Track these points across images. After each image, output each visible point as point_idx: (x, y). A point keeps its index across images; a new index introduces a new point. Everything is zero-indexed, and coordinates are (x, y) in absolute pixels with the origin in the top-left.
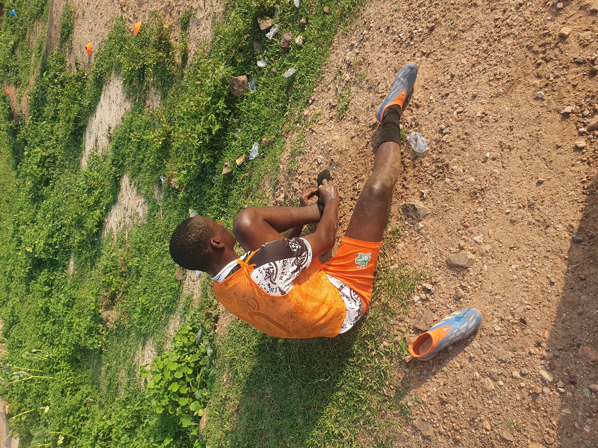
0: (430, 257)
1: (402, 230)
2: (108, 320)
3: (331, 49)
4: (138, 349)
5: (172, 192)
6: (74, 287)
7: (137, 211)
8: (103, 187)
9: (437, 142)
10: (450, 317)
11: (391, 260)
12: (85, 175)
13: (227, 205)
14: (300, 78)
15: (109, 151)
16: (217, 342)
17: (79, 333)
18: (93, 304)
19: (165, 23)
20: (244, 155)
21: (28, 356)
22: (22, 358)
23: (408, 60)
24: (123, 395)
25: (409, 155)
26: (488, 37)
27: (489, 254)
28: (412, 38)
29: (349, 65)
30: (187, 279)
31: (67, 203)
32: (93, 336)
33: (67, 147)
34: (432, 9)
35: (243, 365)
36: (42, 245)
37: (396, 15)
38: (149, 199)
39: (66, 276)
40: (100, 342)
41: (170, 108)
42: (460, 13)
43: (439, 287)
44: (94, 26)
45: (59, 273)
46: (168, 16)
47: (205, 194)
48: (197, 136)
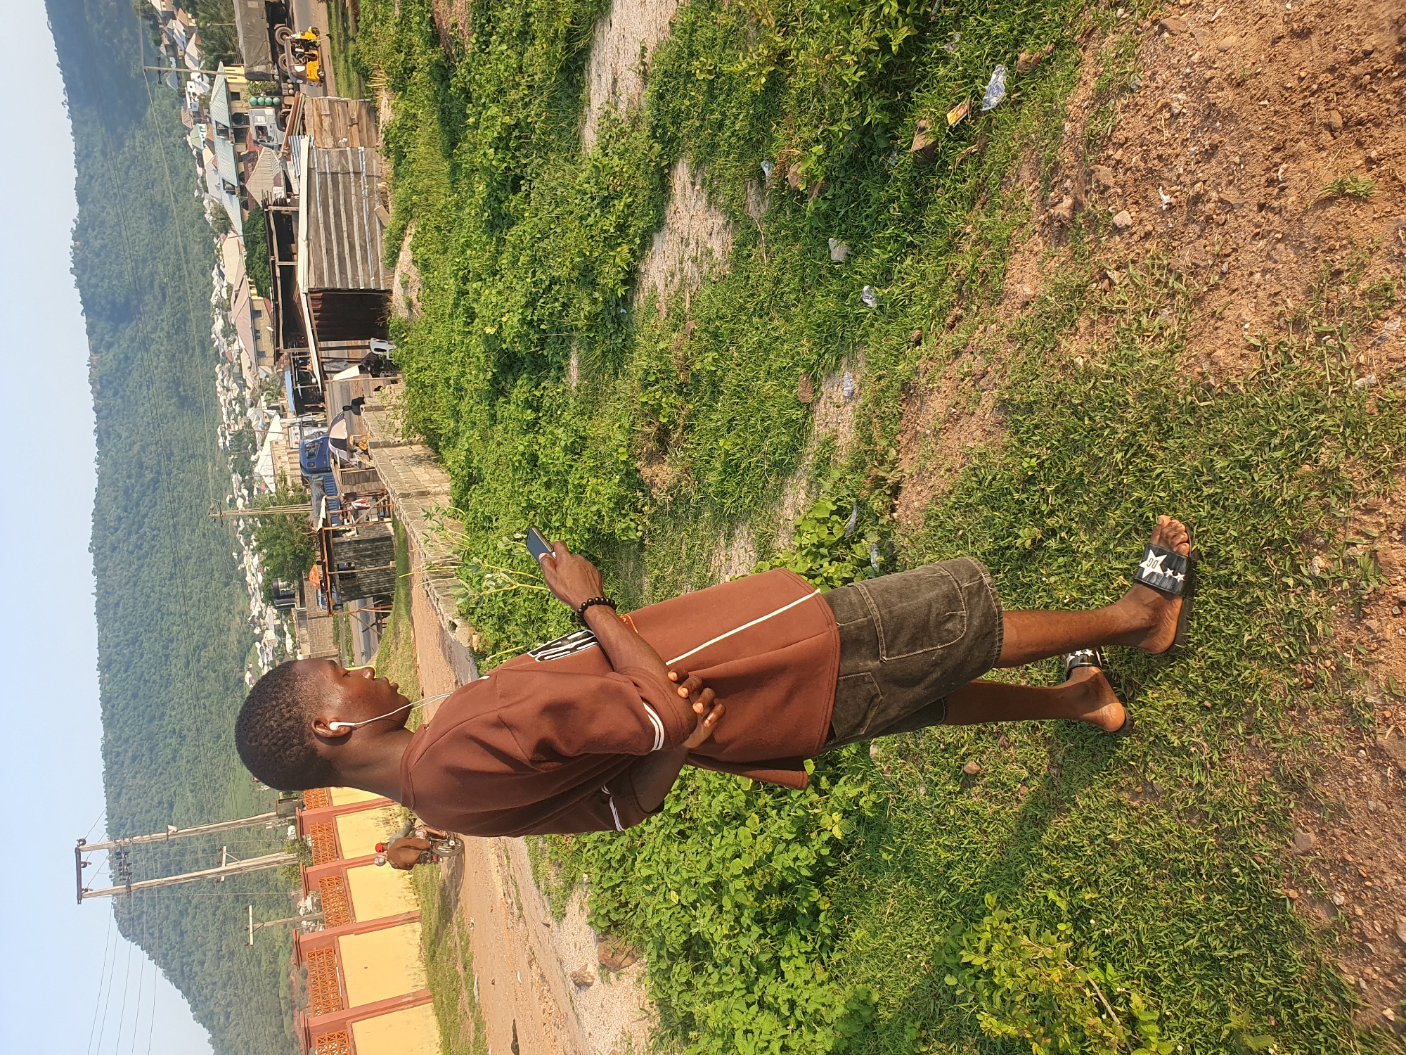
2: (653, 484)
4: (717, 545)
5: (789, 198)
7: (709, 246)
8: (633, 191)
11: (1359, 365)
12: (595, 166)
13: (920, 227)
15: (644, 104)
16: (898, 539)
17: (597, 506)
18: (624, 450)
20: (968, 100)
21: (507, 545)
30: (822, 402)
31: (559, 230)
32: (625, 516)
33: (553, 103)
36: (516, 324)
38: (735, 218)
39: (564, 391)
40: (640, 528)
45: (551, 384)
47: (867, 201)
48: (853, 60)
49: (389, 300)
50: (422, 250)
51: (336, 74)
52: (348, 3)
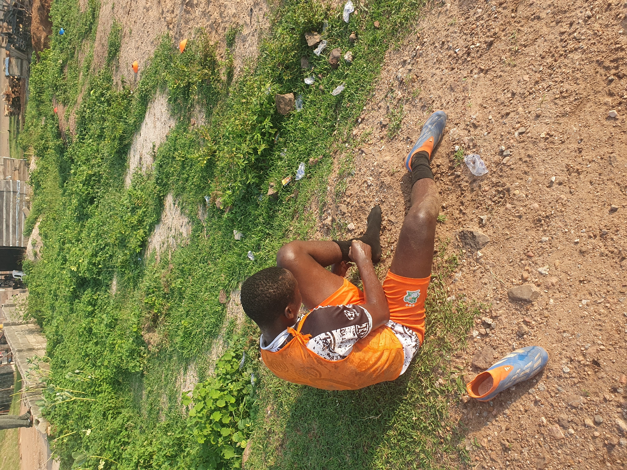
0: (490, 288)
1: (459, 259)
2: (149, 343)
3: (382, 65)
4: (179, 373)
5: (217, 212)
6: (116, 308)
7: (181, 231)
8: (147, 206)
9: (497, 164)
10: (512, 356)
11: (448, 291)
12: (129, 194)
13: (272, 227)
14: (349, 96)
15: (154, 169)
16: (262, 371)
17: (120, 355)
18: (136, 326)
19: (211, 40)
20: (290, 176)
21: (71, 376)
22: (65, 378)
23: (465, 77)
24: (164, 421)
25: (466, 178)
26: (554, 52)
27: (556, 287)
28: (469, 54)
29: (401, 82)
30: (230, 303)
31: (111, 222)
32: (134, 359)
33: (112, 165)
34: (491, 23)
35: (288, 396)
36: (86, 264)
37: (452, 29)
38: (193, 220)
39: (109, 296)
40: (142, 365)
41: (215, 126)
42: (522, 26)
43: (500, 321)
44: (140, 44)
45: (102, 293)
46: (214, 32)
47: (250, 214)
48: (242, 156)
49: (25, 252)
50: (44, 229)
51: (11, 148)
52: (20, 118)
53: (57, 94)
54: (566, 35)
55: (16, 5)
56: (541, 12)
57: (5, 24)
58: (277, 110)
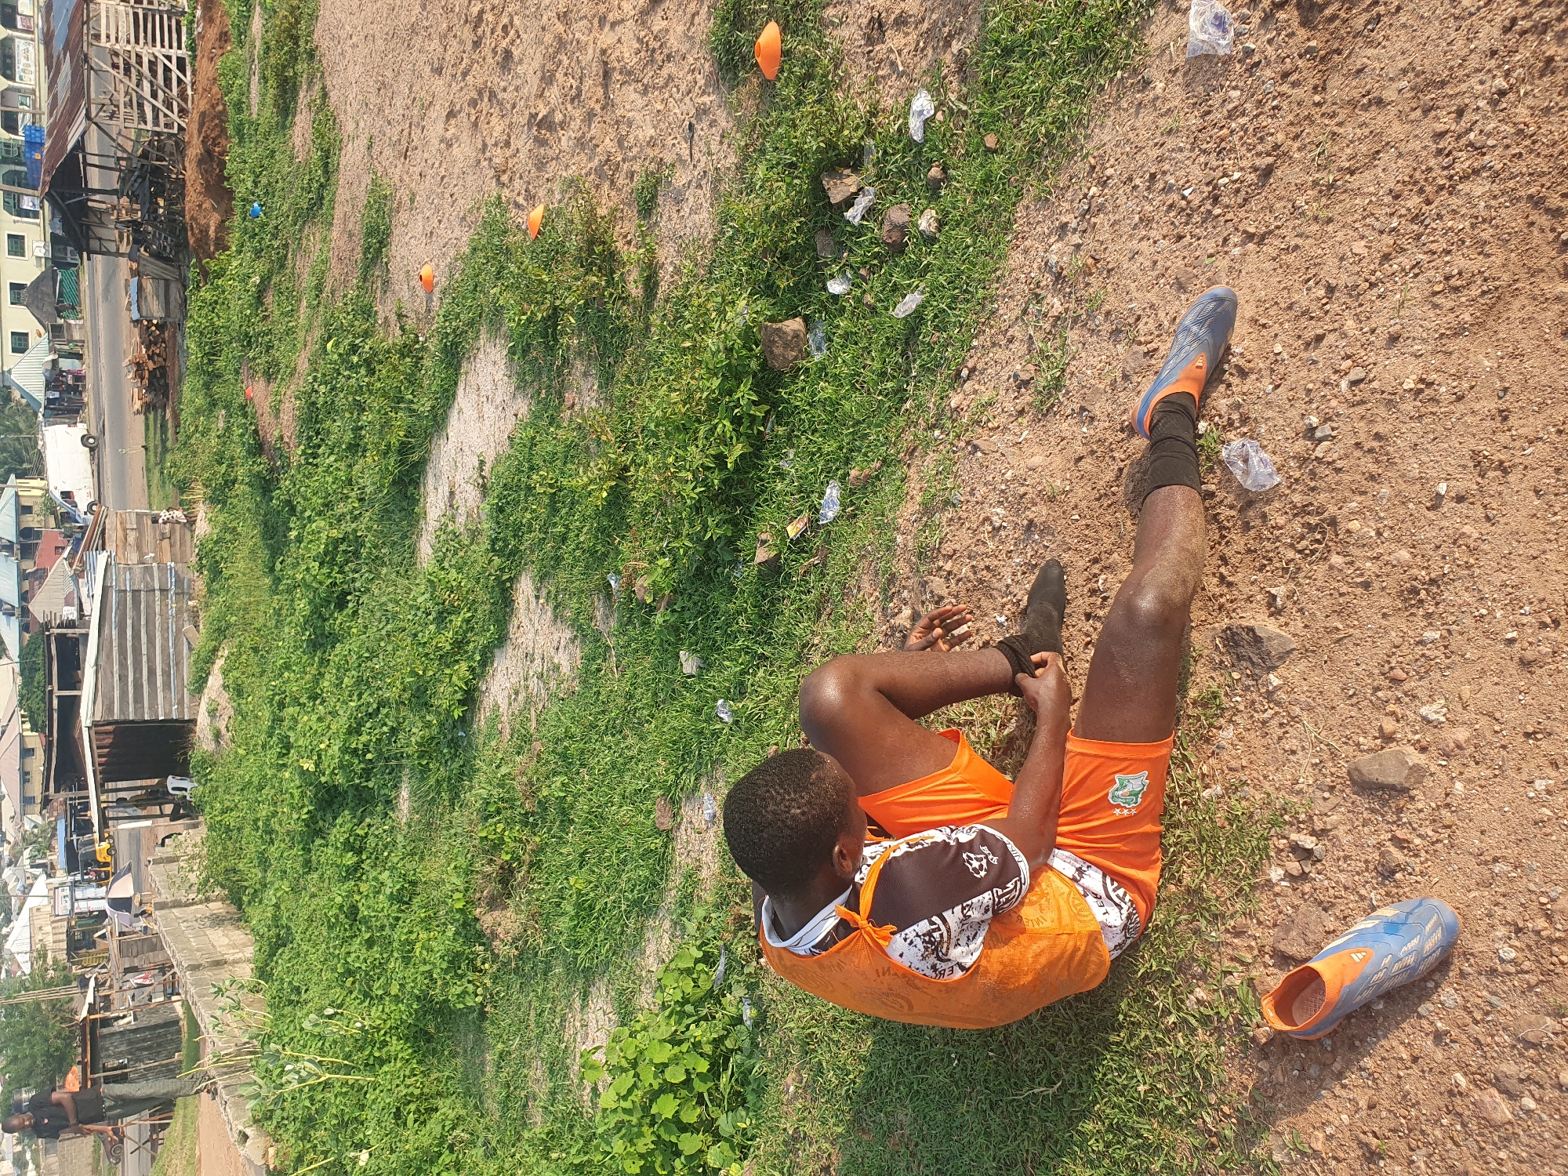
0: (1303, 762)
1: (1226, 694)
2: (494, 935)
3: (1009, 238)
4: (570, 1007)
5: (636, 611)
6: (413, 854)
7: (556, 661)
8: (472, 606)
9: (1303, 460)
10: (1370, 924)
11: (1203, 775)
12: (429, 580)
13: (770, 639)
14: (936, 316)
15: (484, 517)
16: (768, 992)
17: (428, 967)
18: (460, 895)
19: (599, 203)
20: (806, 514)
21: (316, 1025)
22: (302, 1029)
23: (1210, 256)
24: (539, 1125)
25: (1230, 499)
26: (1422, 182)
27: (1467, 752)
28: (1216, 200)
29: (1059, 277)
30: (683, 827)
31: (390, 648)
32: (461, 977)
33: (385, 514)
34: (1265, 121)
35: (834, 1049)
36: (338, 754)
37: (1171, 142)
38: (583, 632)
39: (393, 827)
40: (480, 991)
41: (623, 408)
42: (1340, 124)
43: (1335, 842)
44: (436, 224)
45: (377, 820)
46: (606, 186)
47: (715, 613)
48: (690, 477)
49: (193, 731)
50: (236, 674)
51: (149, 486)
52: (168, 415)
53: (251, 355)
54: (1448, 138)
55: (145, 155)
56: (1383, 87)
57: (124, 201)
58: (765, 360)
